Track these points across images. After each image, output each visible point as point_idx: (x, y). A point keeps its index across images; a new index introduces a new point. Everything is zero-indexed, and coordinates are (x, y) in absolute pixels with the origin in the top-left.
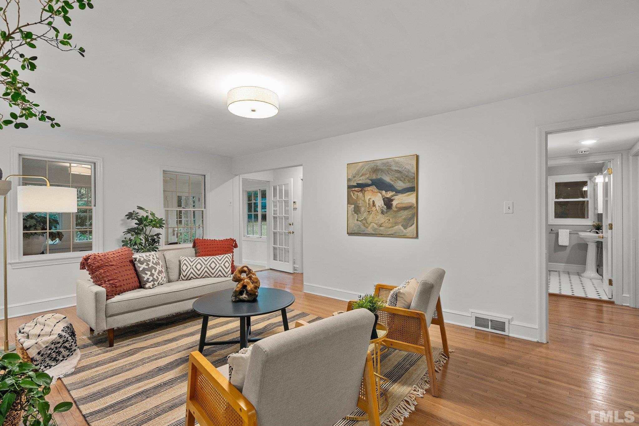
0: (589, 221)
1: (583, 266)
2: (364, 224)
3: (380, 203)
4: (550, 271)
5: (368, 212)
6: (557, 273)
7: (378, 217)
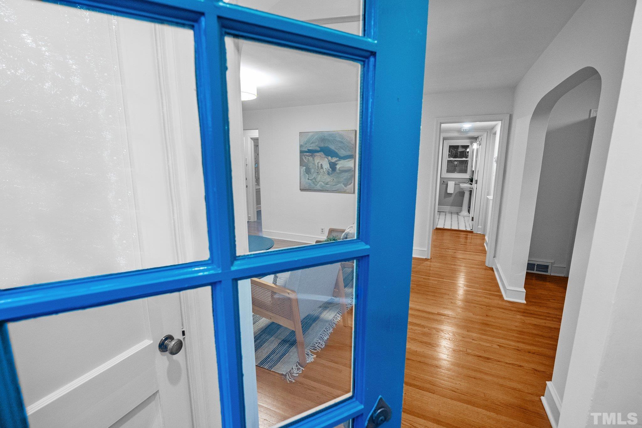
0: (467, 176)
1: (461, 208)
2: (314, 182)
3: (326, 166)
4: (440, 212)
5: (317, 173)
6: (444, 213)
7: (325, 177)
